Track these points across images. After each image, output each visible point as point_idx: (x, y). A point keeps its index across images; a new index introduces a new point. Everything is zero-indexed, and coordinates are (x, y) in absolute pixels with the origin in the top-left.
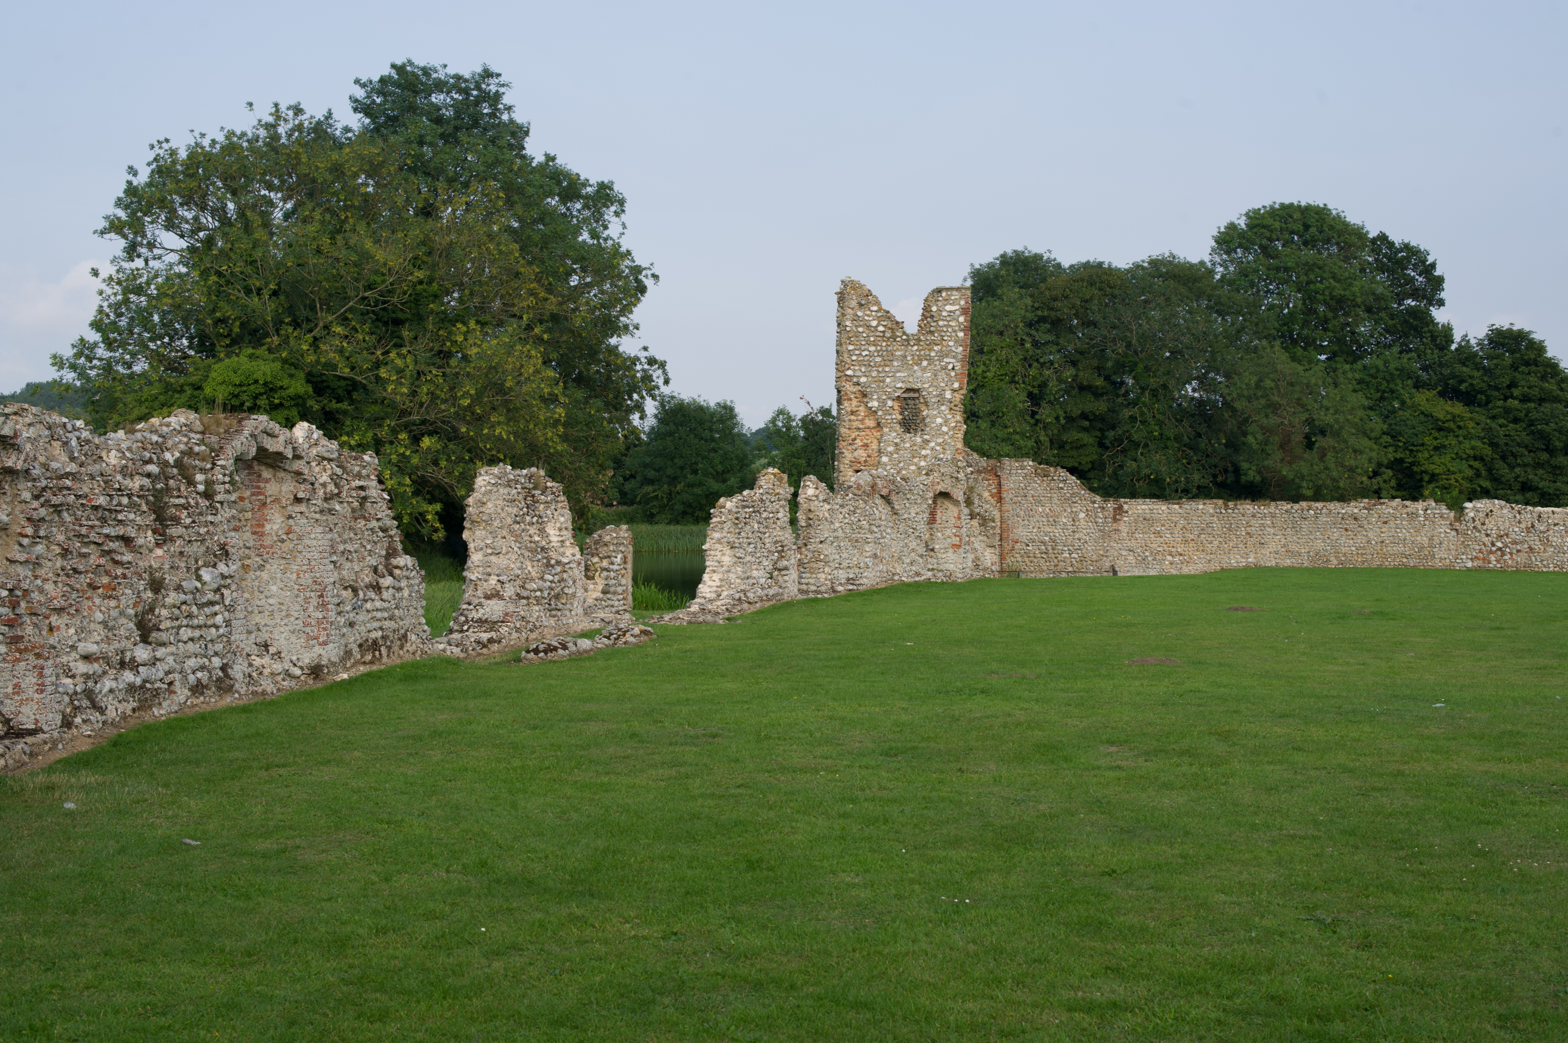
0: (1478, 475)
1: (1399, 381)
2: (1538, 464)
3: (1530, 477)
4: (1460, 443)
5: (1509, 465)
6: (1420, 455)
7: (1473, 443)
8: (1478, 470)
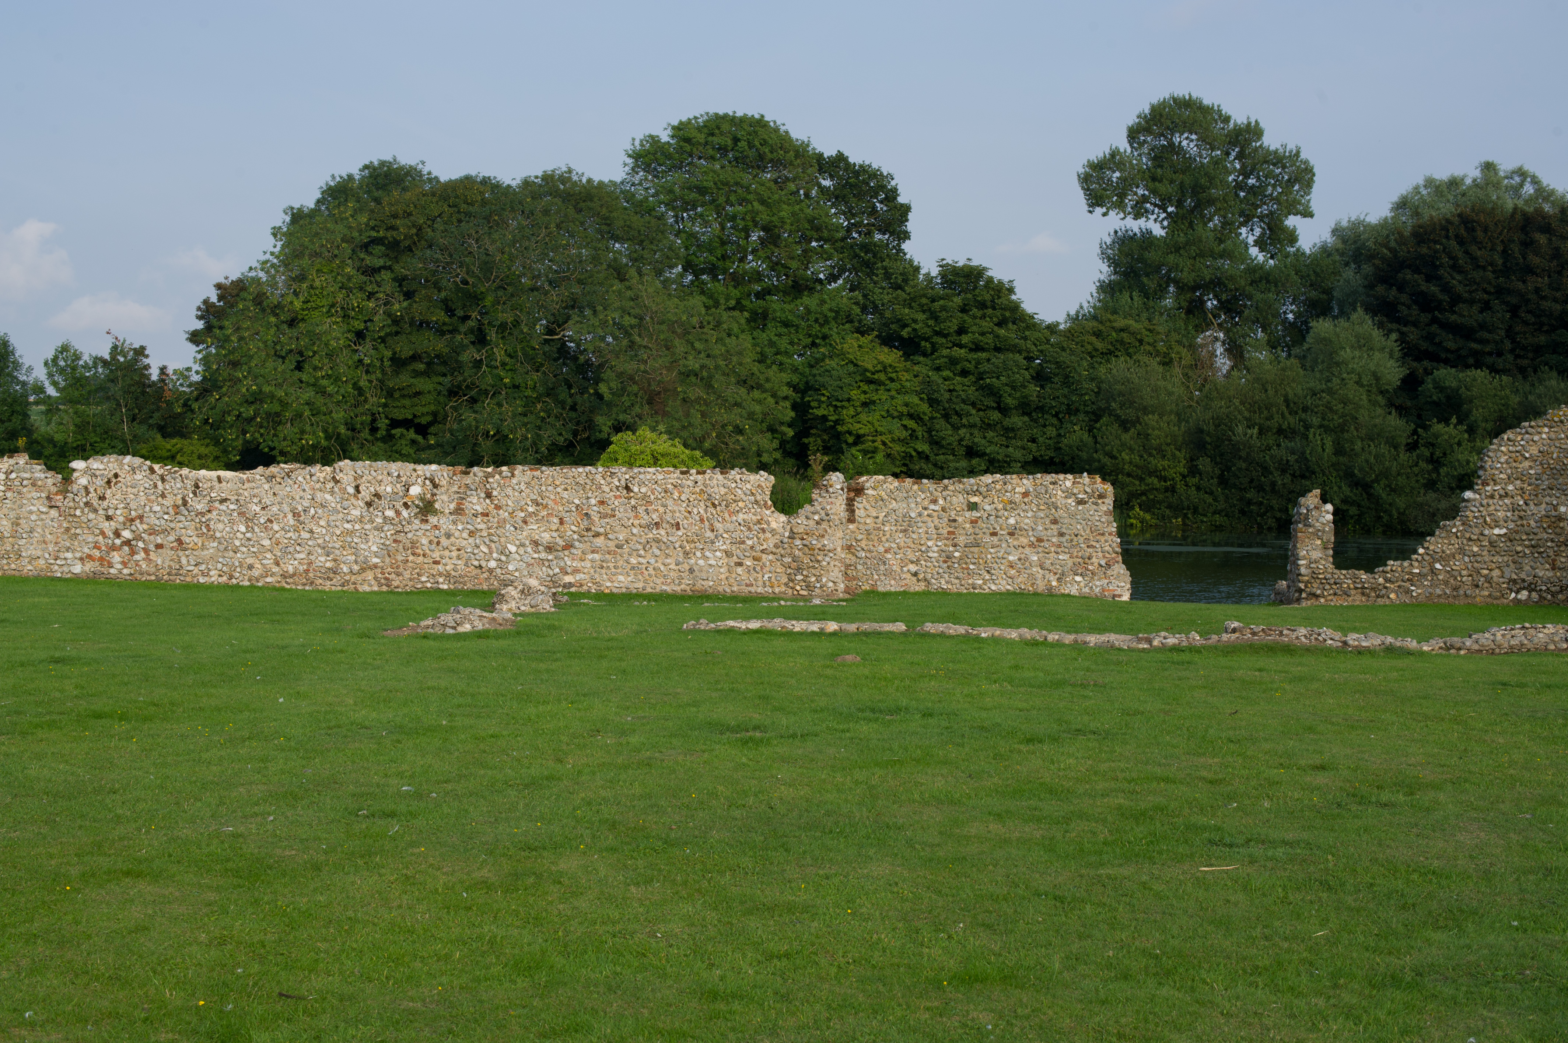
0: (913, 435)
1: (833, 324)
2: (989, 425)
3: (976, 440)
5: (952, 426)
7: (906, 398)
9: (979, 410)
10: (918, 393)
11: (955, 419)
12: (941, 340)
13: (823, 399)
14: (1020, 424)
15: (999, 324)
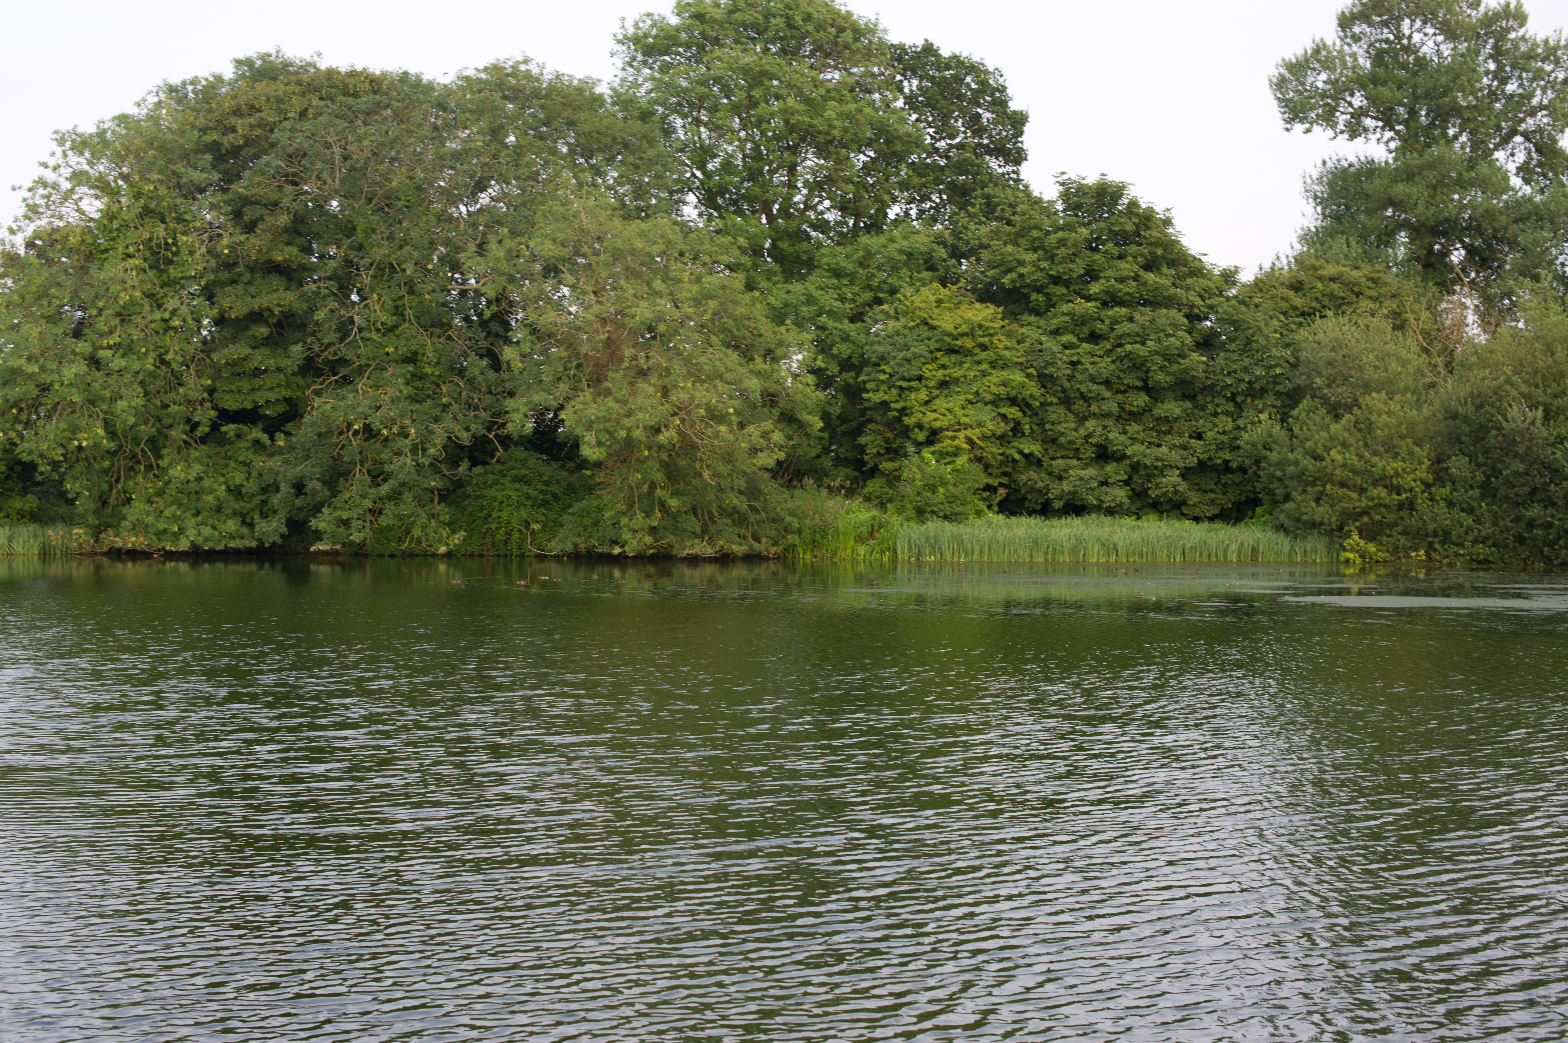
0: (1017, 429)
1: (905, 272)
2: (1131, 413)
3: (1112, 436)
4: (984, 374)
5: (1077, 415)
6: (913, 396)
7: (1005, 374)
8: (1018, 423)
9: (1118, 392)
10: (1022, 367)
11: (1079, 406)
12: (1061, 290)
13: (883, 377)
14: (1178, 411)
15: (1147, 267)
